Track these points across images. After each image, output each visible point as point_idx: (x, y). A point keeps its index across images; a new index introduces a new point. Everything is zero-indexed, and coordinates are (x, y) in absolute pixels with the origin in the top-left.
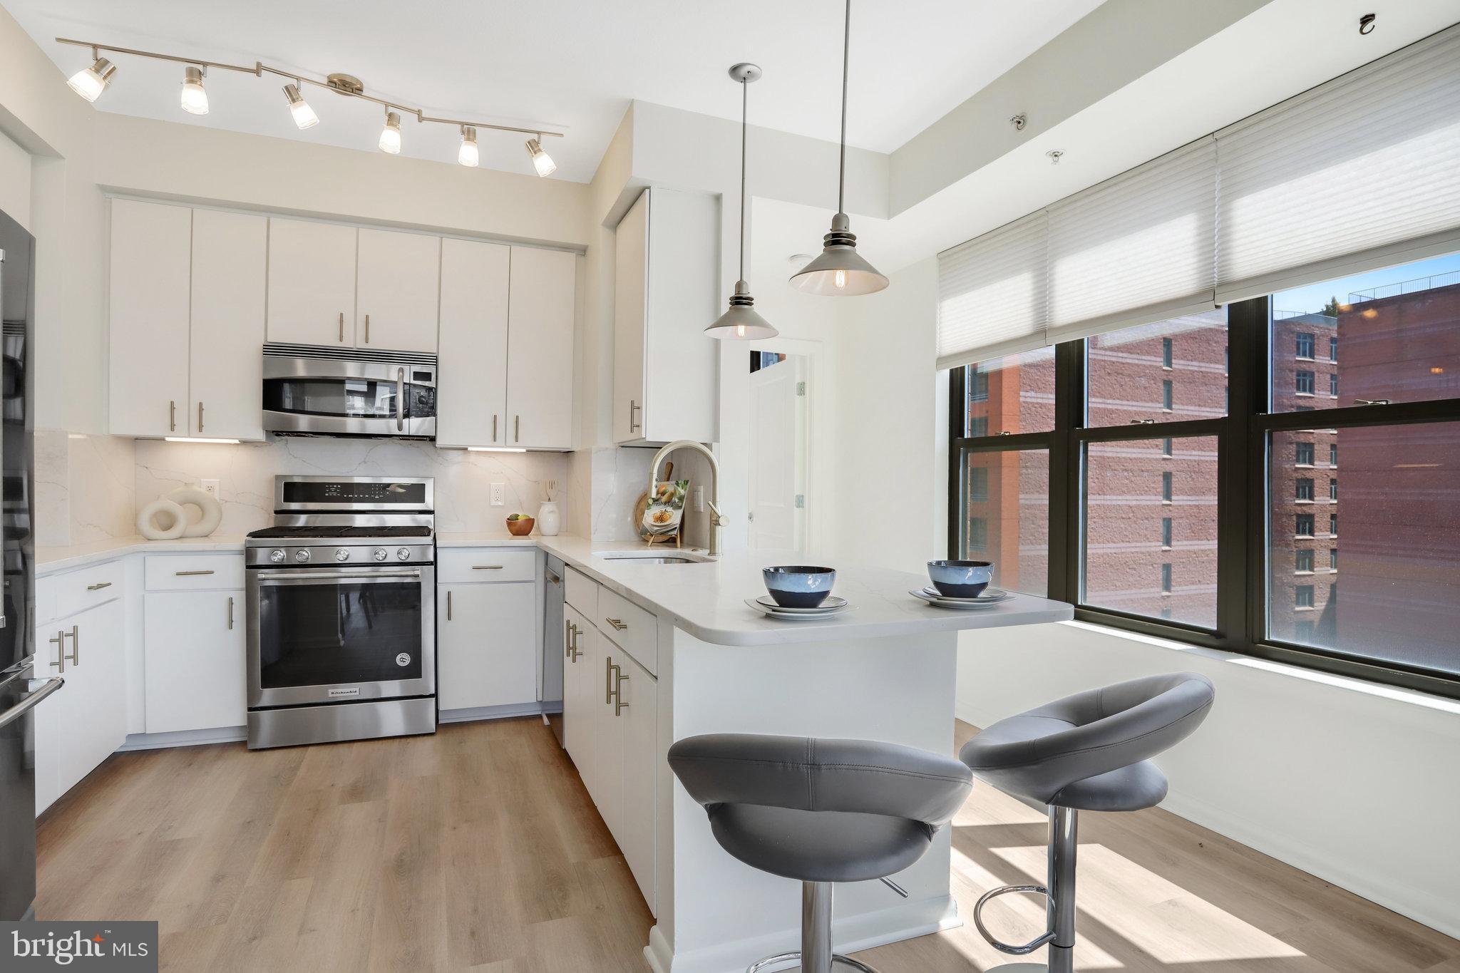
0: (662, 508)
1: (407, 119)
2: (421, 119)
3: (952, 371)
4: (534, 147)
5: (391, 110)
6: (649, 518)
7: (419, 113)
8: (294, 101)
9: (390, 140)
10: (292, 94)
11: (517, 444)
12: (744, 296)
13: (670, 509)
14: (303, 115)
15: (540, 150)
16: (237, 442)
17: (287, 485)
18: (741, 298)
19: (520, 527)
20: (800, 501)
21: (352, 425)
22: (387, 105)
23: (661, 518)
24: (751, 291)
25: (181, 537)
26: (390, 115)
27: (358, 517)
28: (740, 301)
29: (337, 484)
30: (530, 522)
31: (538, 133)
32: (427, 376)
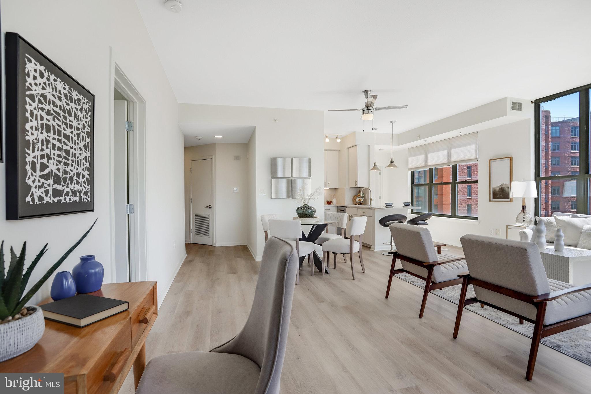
0: (360, 198)
3: (411, 171)
4: (337, 138)
6: (357, 200)
13: (361, 198)
19: (329, 203)
20: (380, 197)
23: (360, 200)
24: (377, 164)
28: (375, 166)
30: (331, 202)
31: (338, 135)
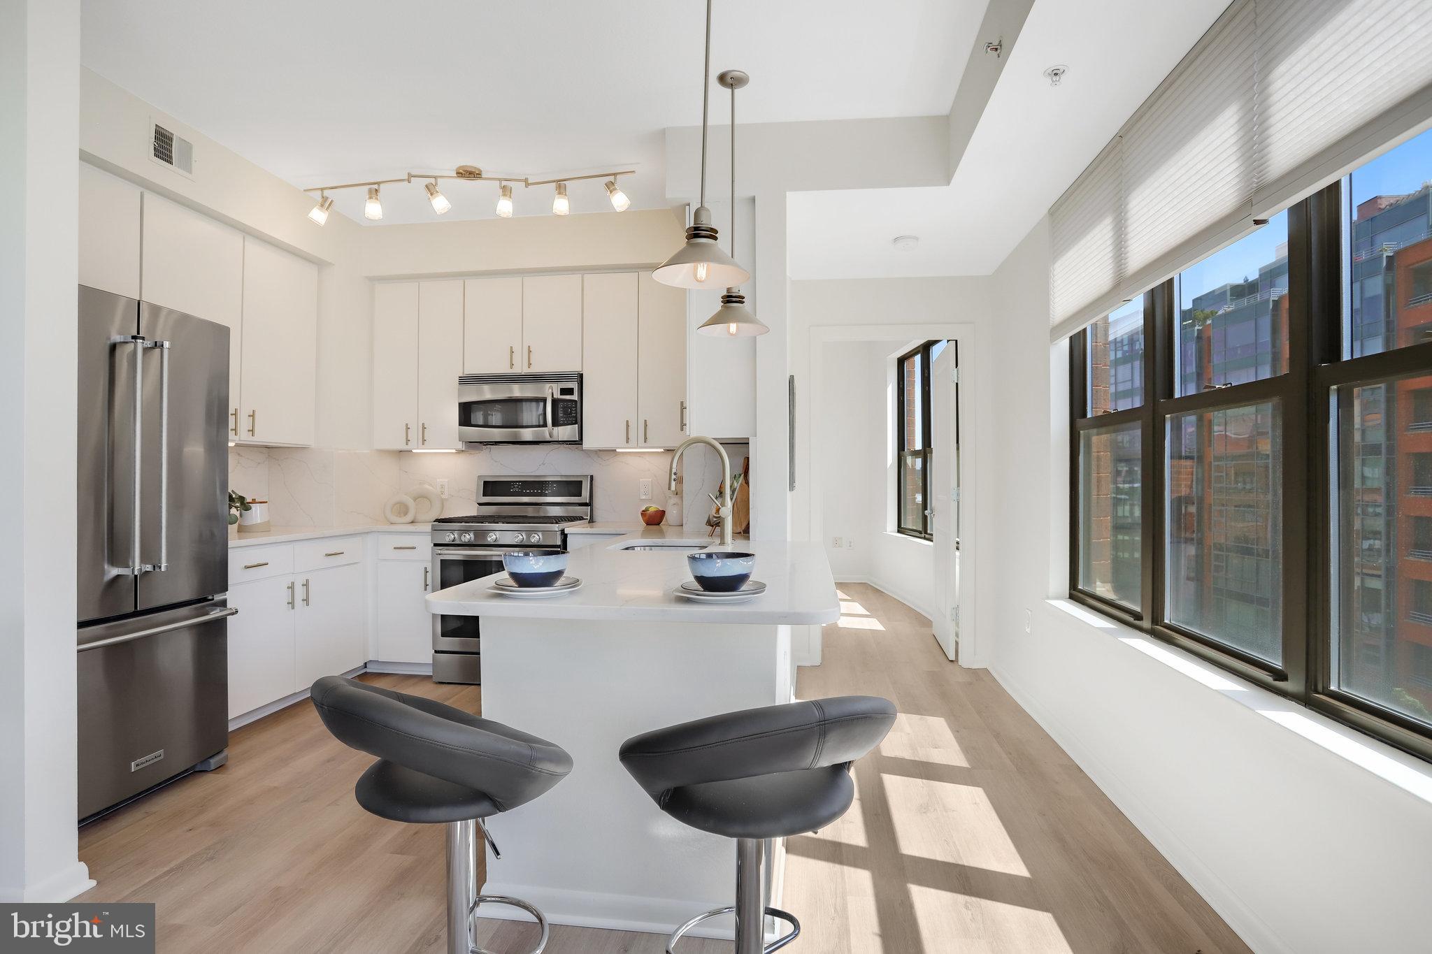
1: (517, 187)
2: (527, 184)
3: (1071, 341)
4: (611, 187)
5: (504, 183)
7: (526, 180)
8: (432, 194)
9: (505, 207)
10: (431, 190)
11: (646, 445)
12: (734, 294)
14: (440, 204)
15: (615, 189)
16: (454, 451)
17: (485, 483)
18: (731, 296)
21: (527, 434)
22: (500, 180)
25: (412, 522)
26: (504, 188)
27: (549, 508)
28: (731, 299)
29: (519, 482)
30: (662, 514)
32: (569, 391)
